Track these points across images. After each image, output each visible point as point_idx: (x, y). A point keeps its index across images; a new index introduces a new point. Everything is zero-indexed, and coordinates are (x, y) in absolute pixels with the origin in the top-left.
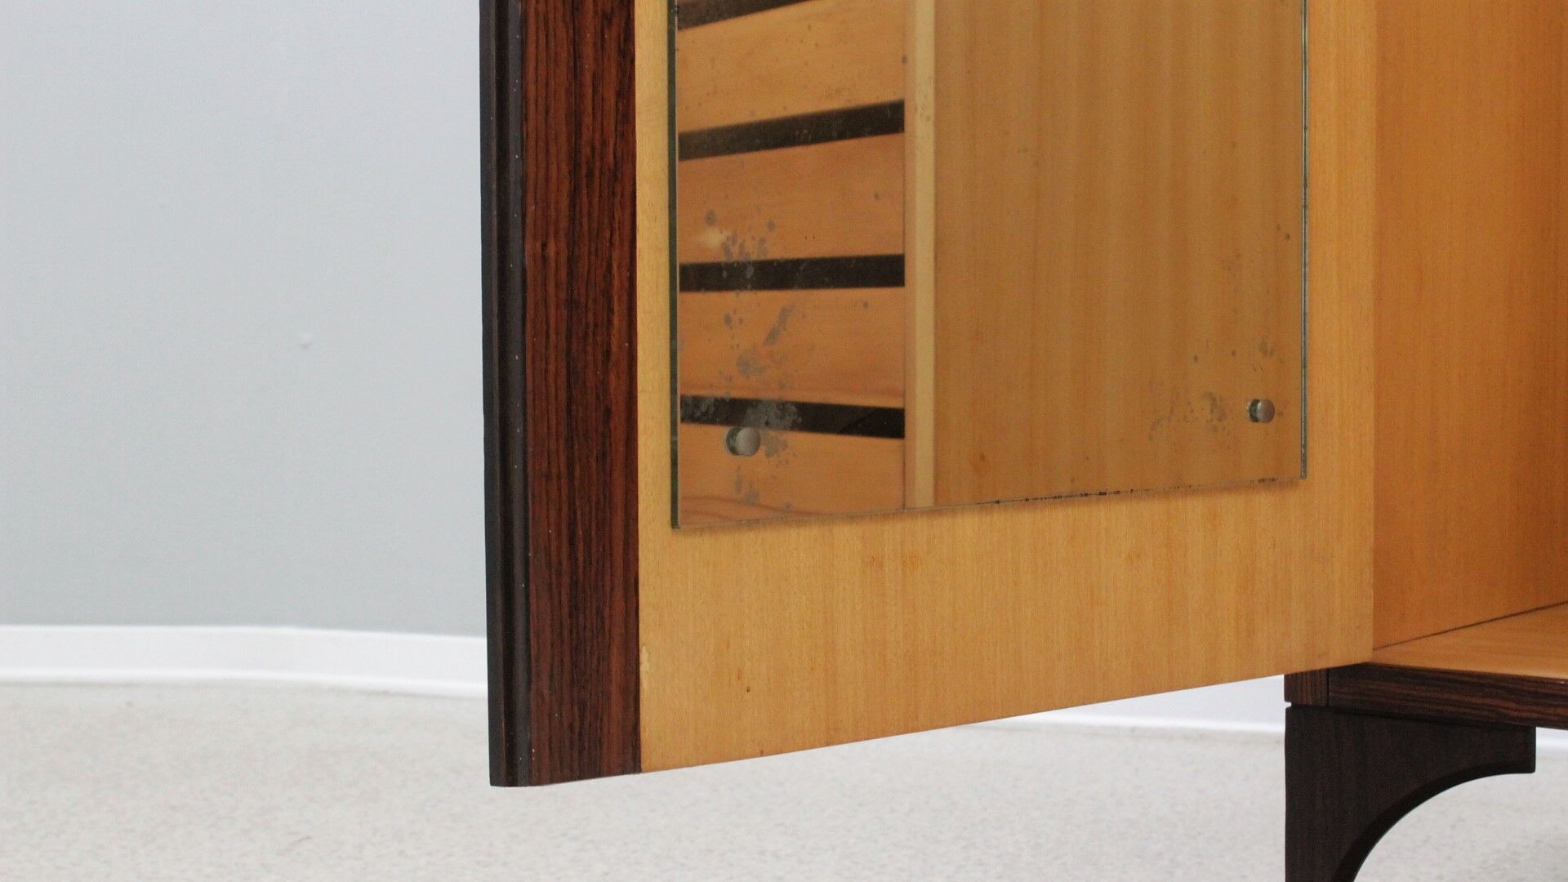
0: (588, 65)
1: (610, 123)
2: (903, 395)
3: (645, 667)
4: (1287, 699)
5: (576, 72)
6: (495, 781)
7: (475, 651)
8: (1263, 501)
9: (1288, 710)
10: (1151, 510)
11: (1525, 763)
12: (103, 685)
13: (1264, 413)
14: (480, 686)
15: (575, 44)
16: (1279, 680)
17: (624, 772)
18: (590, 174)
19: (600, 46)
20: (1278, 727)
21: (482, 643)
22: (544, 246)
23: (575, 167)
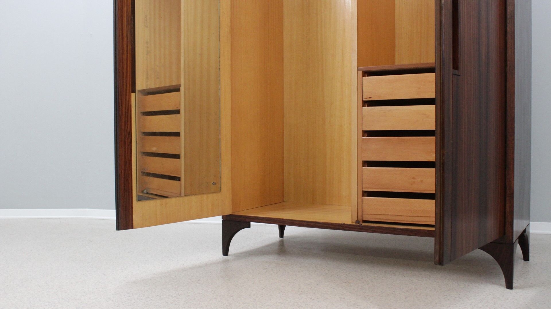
0: (126, 151)
1: (129, 157)
2: (180, 175)
3: (134, 217)
4: (222, 219)
5: (125, 152)
6: (117, 230)
7: (114, 211)
8: (215, 195)
9: (222, 221)
10: (199, 196)
11: (249, 227)
12: (56, 219)
13: (214, 184)
14: (114, 218)
15: (125, 148)
16: (221, 216)
17: (131, 229)
18: (127, 163)
19: (128, 149)
20: (221, 222)
21: (115, 211)
22: (122, 171)
23: (125, 162)
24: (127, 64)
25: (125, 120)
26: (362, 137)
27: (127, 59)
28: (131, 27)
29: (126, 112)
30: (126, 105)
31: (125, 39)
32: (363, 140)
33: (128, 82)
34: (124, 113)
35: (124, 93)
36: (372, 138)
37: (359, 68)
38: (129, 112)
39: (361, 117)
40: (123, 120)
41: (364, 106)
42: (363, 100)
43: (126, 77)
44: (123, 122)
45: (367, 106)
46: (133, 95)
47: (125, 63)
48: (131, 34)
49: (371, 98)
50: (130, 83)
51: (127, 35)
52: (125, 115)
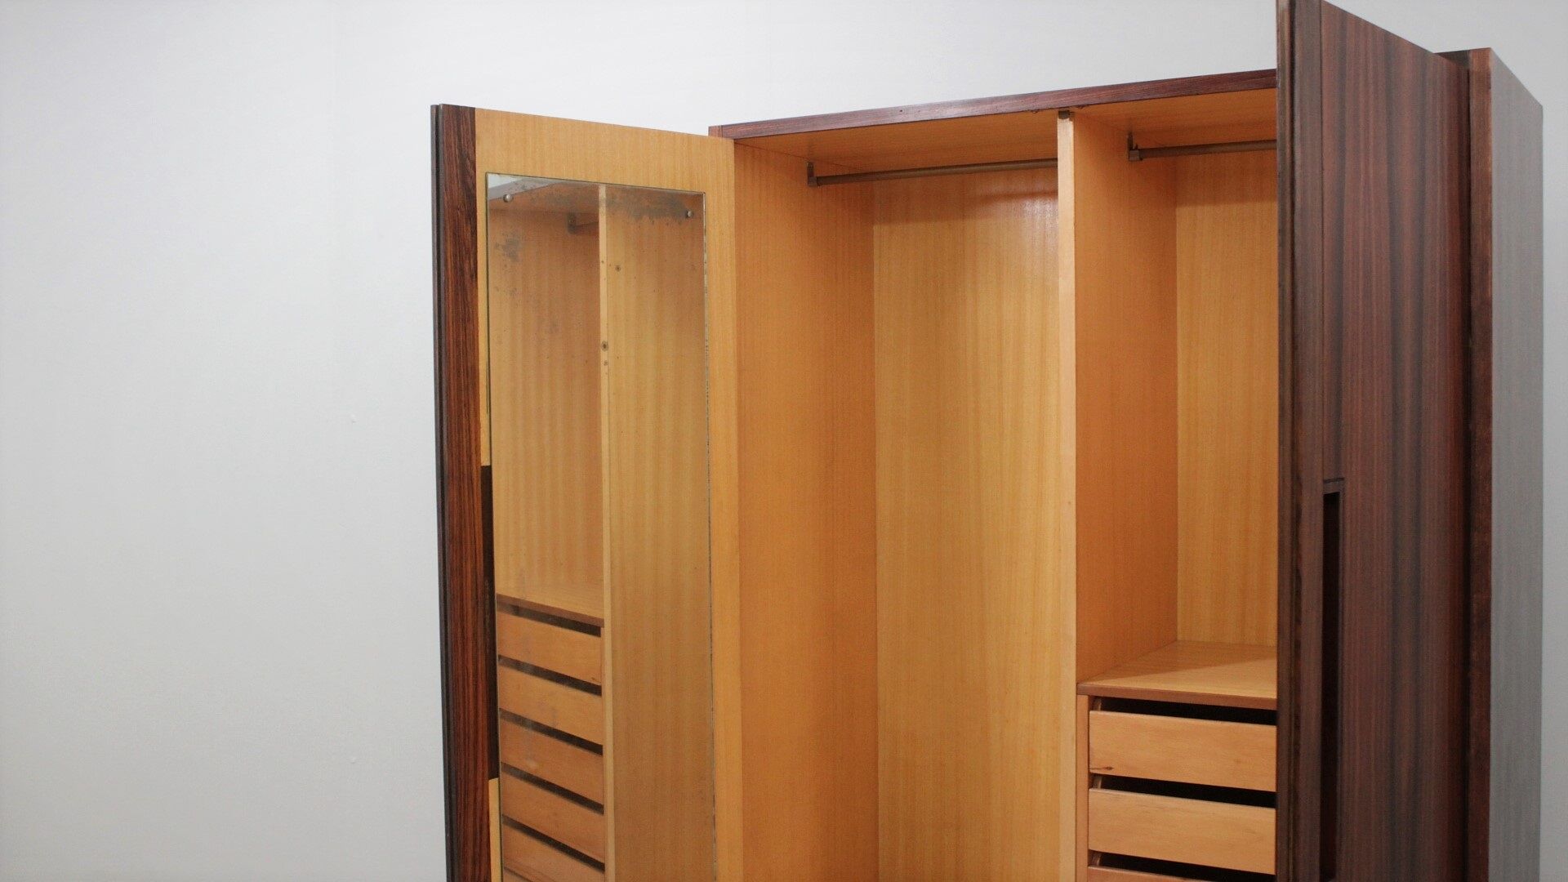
24: (476, 708)
25: (474, 853)
26: (1089, 865)
27: (476, 697)
28: (484, 610)
29: (475, 834)
30: (475, 813)
31: (470, 645)
32: (1089, 874)
33: (480, 752)
34: (470, 837)
35: (471, 787)
36: (1112, 873)
37: (1081, 685)
38: (485, 831)
39: (1084, 815)
40: (470, 854)
41: (1092, 785)
42: (1091, 771)
43: (476, 742)
44: (470, 860)
45: (1100, 784)
46: (493, 784)
47: (471, 707)
48: (485, 629)
49: (1111, 768)
50: (486, 754)
51: (475, 634)
52: (475, 840)
